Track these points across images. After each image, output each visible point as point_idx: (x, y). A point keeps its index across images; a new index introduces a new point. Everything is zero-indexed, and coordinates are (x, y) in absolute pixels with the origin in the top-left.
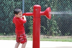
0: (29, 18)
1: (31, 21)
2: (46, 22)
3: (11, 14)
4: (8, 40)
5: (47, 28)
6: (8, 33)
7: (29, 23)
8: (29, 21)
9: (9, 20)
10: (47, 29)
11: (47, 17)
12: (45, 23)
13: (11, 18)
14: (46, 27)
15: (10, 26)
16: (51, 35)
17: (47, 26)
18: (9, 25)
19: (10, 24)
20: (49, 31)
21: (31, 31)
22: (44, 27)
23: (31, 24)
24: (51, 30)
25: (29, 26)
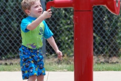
0: (59, 13)
1: (64, 21)
2: (102, 22)
3: (12, 4)
4: (9, 70)
5: (104, 38)
6: (6, 54)
7: (59, 25)
8: (58, 19)
9: (7, 20)
10: (104, 41)
11: (109, 10)
12: (99, 25)
13: (12, 13)
14: (102, 34)
15: (10, 35)
16: (115, 55)
17: (104, 31)
18: (8, 32)
19: (10, 29)
20: (109, 44)
21: (64, 47)
22: (97, 34)
23: (63, 28)
24: (115, 44)
25: (58, 34)
